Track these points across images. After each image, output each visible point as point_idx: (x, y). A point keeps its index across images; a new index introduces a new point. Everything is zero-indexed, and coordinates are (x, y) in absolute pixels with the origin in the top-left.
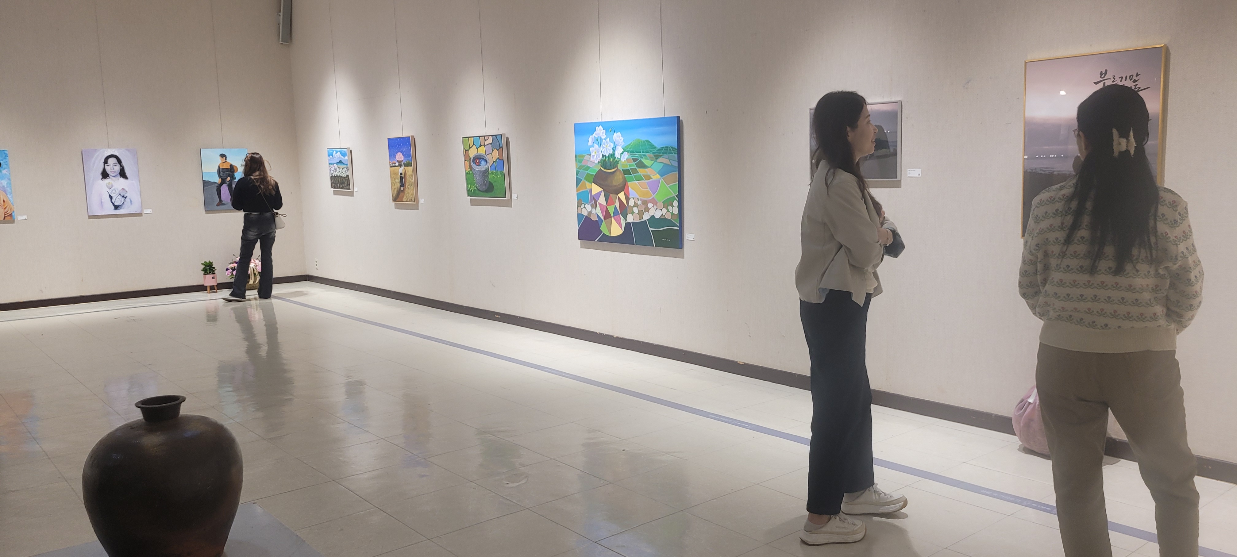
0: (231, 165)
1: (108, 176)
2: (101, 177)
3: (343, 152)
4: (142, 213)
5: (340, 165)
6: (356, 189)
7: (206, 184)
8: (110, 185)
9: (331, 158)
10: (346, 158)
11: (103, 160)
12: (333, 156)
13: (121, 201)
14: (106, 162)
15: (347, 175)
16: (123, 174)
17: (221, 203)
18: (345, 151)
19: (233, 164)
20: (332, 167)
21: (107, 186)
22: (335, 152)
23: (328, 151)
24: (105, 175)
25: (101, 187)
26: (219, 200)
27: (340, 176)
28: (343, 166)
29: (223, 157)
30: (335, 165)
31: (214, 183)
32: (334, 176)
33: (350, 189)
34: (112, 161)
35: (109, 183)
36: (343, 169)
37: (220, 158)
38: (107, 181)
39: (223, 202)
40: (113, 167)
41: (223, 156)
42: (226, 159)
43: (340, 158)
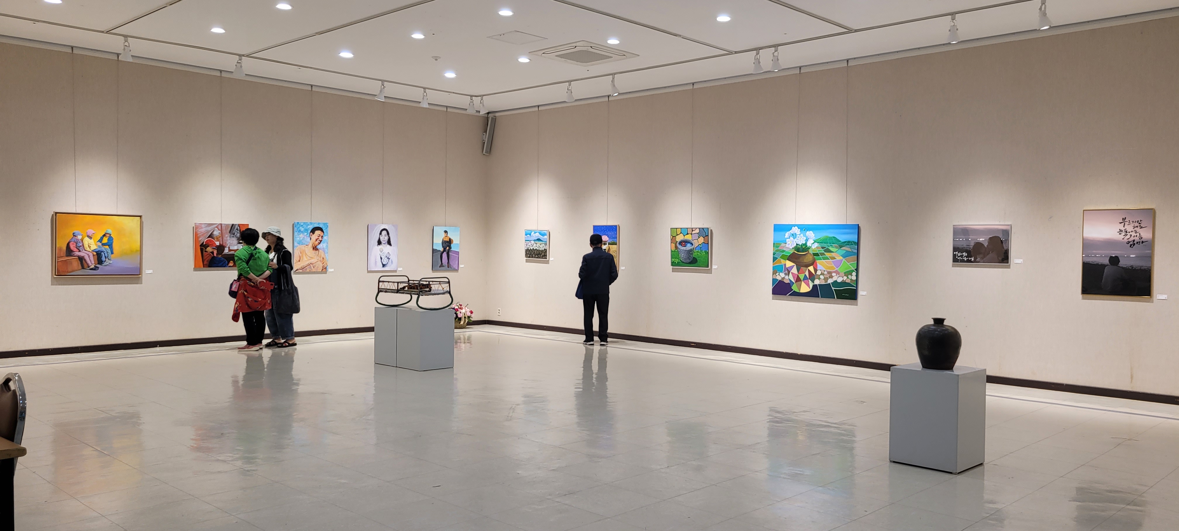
0: (450, 239)
1: (381, 243)
2: (377, 244)
3: (542, 233)
5: (537, 242)
6: (551, 259)
8: (382, 250)
9: (528, 237)
10: (546, 237)
11: (379, 232)
12: (530, 235)
13: (386, 261)
14: (381, 234)
15: (545, 249)
16: (389, 243)
17: (442, 265)
18: (544, 233)
19: (451, 238)
20: (528, 243)
21: (380, 250)
22: (533, 232)
23: (526, 232)
24: (379, 243)
25: (376, 251)
26: (441, 263)
27: (536, 249)
28: (541, 242)
29: (445, 233)
30: (533, 242)
31: (440, 251)
32: (529, 249)
33: (546, 259)
34: (384, 233)
35: (381, 248)
36: (540, 244)
37: (444, 233)
38: (380, 247)
39: (443, 265)
40: (384, 238)
41: (446, 232)
42: (447, 234)
43: (538, 236)
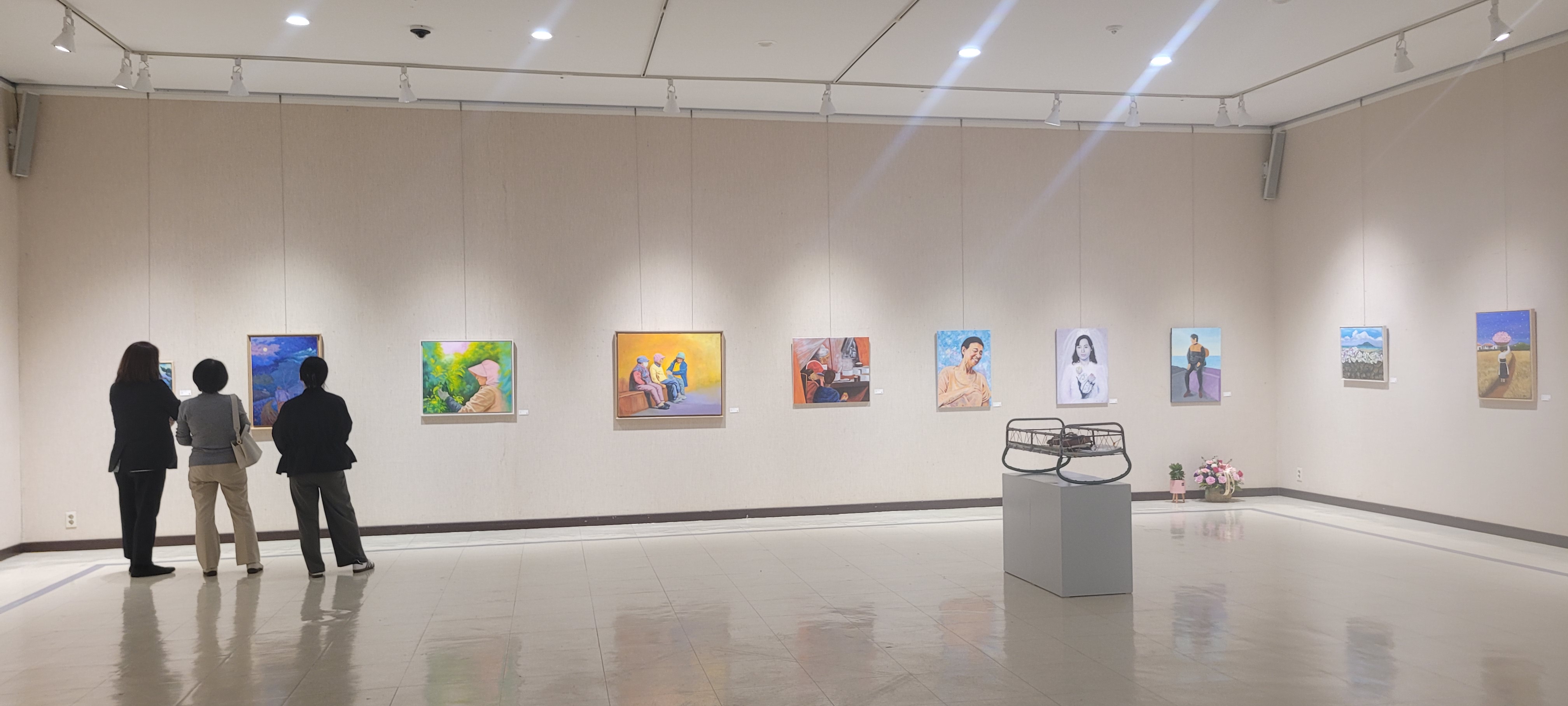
0: (1202, 348)
1: (1079, 360)
2: (1072, 361)
3: (1373, 331)
4: (1107, 403)
5: (1364, 349)
6: (1393, 380)
7: (1174, 370)
8: (1080, 369)
9: (1346, 339)
10: (1380, 339)
11: (1075, 342)
12: (1351, 336)
13: (1089, 388)
14: (1077, 344)
15: (1379, 362)
16: (1093, 358)
17: (1188, 394)
18: (1377, 331)
19: (1205, 347)
20: (1347, 351)
21: (1077, 371)
22: (1356, 332)
23: (1342, 331)
24: (1076, 359)
25: (1071, 373)
26: (1186, 390)
27: (1363, 362)
28: (1370, 349)
29: (1194, 339)
30: (1356, 349)
32: (1350, 362)
33: (1383, 380)
34: (1084, 342)
35: (1079, 368)
36: (1370, 353)
37: (1190, 339)
38: (1077, 365)
39: (1191, 393)
40: (1084, 351)
41: (1194, 337)
42: (1197, 341)
43: (1366, 339)
